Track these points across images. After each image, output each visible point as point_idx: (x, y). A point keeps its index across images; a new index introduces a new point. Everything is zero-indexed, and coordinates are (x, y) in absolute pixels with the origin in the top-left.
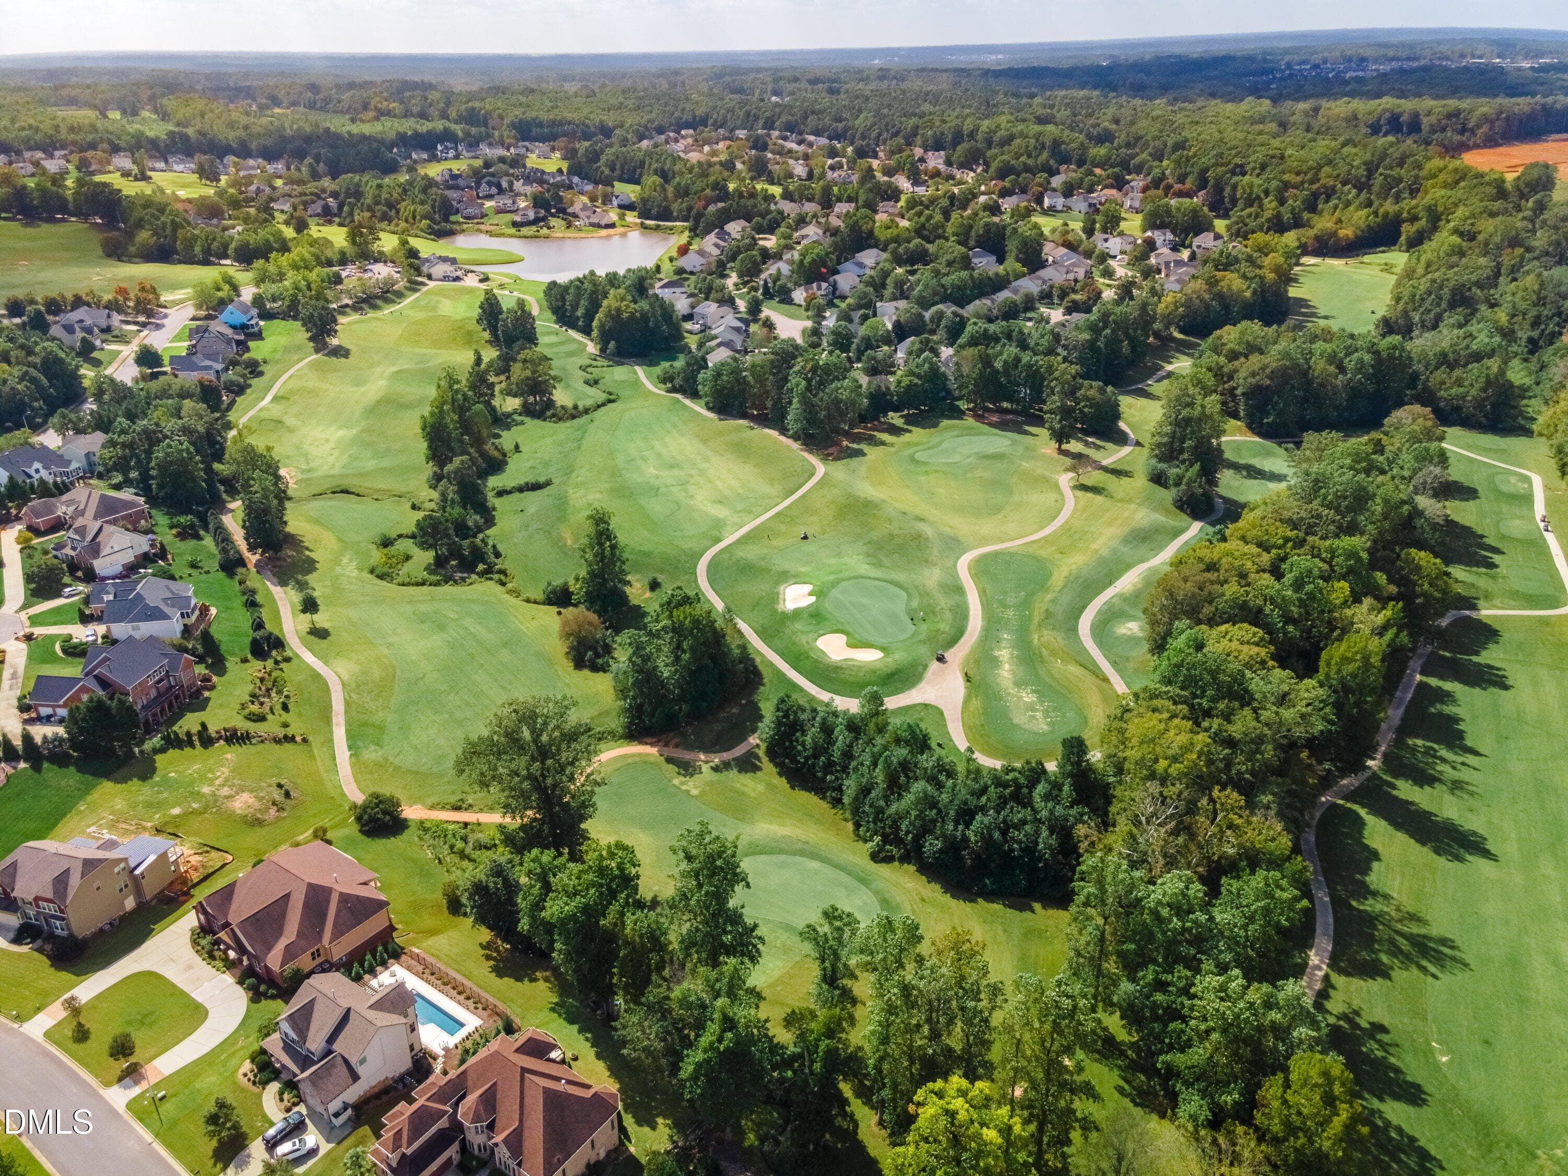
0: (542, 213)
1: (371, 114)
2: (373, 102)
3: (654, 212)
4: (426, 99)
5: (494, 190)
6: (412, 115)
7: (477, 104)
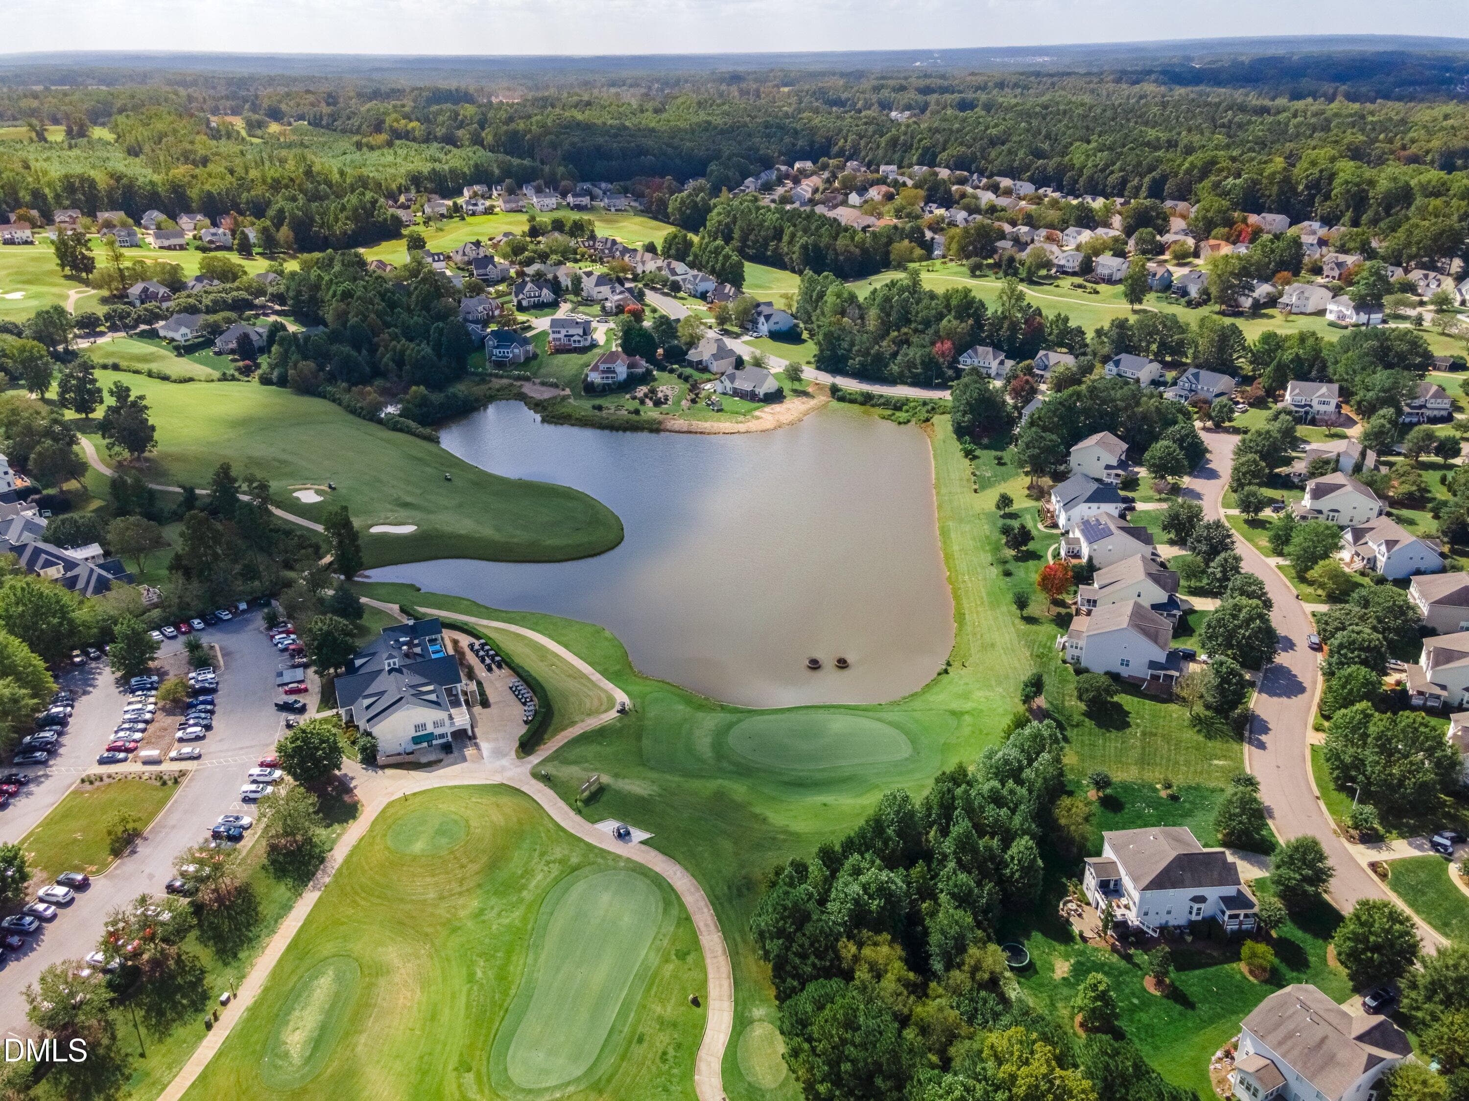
0: (643, 365)
1: (383, 137)
2: (388, 120)
3: (855, 362)
4: (457, 114)
5: (547, 295)
6: (436, 139)
7: (521, 125)
